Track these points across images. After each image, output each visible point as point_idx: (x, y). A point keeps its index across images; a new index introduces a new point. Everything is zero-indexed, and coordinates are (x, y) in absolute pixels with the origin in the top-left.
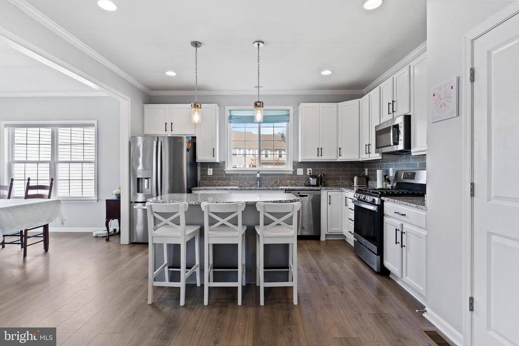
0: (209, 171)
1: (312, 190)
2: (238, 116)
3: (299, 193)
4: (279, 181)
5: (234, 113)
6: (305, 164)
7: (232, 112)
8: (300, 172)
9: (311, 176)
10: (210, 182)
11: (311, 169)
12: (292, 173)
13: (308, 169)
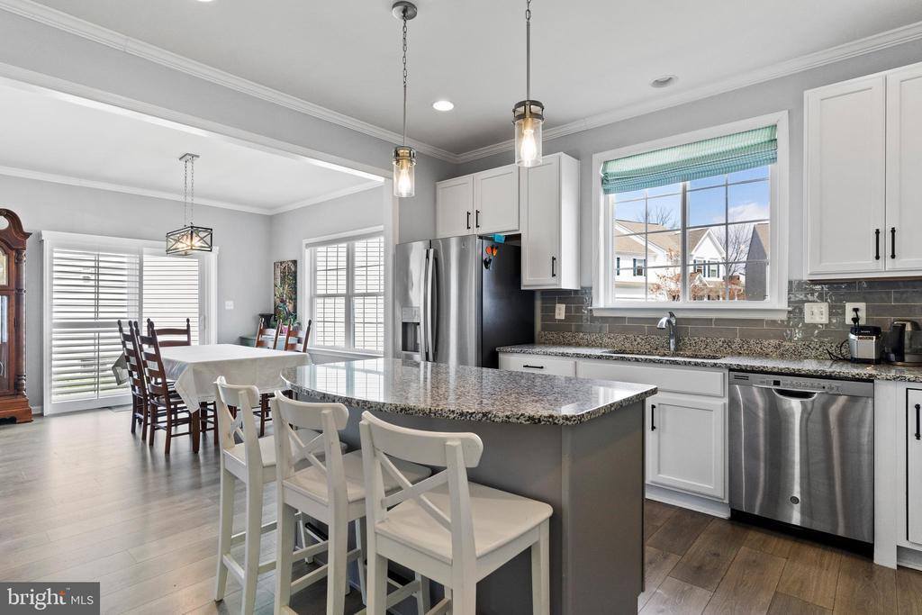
0: (557, 311)
1: (830, 377)
2: (622, 174)
3: (777, 383)
4: (738, 340)
5: (614, 168)
6: (838, 290)
7: (610, 165)
8: (817, 313)
9: (858, 330)
10: (564, 335)
11: (862, 306)
12: (784, 317)
13: (849, 307)
